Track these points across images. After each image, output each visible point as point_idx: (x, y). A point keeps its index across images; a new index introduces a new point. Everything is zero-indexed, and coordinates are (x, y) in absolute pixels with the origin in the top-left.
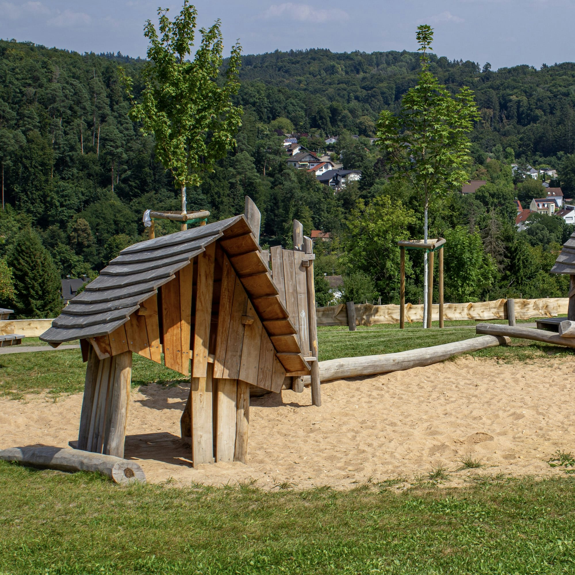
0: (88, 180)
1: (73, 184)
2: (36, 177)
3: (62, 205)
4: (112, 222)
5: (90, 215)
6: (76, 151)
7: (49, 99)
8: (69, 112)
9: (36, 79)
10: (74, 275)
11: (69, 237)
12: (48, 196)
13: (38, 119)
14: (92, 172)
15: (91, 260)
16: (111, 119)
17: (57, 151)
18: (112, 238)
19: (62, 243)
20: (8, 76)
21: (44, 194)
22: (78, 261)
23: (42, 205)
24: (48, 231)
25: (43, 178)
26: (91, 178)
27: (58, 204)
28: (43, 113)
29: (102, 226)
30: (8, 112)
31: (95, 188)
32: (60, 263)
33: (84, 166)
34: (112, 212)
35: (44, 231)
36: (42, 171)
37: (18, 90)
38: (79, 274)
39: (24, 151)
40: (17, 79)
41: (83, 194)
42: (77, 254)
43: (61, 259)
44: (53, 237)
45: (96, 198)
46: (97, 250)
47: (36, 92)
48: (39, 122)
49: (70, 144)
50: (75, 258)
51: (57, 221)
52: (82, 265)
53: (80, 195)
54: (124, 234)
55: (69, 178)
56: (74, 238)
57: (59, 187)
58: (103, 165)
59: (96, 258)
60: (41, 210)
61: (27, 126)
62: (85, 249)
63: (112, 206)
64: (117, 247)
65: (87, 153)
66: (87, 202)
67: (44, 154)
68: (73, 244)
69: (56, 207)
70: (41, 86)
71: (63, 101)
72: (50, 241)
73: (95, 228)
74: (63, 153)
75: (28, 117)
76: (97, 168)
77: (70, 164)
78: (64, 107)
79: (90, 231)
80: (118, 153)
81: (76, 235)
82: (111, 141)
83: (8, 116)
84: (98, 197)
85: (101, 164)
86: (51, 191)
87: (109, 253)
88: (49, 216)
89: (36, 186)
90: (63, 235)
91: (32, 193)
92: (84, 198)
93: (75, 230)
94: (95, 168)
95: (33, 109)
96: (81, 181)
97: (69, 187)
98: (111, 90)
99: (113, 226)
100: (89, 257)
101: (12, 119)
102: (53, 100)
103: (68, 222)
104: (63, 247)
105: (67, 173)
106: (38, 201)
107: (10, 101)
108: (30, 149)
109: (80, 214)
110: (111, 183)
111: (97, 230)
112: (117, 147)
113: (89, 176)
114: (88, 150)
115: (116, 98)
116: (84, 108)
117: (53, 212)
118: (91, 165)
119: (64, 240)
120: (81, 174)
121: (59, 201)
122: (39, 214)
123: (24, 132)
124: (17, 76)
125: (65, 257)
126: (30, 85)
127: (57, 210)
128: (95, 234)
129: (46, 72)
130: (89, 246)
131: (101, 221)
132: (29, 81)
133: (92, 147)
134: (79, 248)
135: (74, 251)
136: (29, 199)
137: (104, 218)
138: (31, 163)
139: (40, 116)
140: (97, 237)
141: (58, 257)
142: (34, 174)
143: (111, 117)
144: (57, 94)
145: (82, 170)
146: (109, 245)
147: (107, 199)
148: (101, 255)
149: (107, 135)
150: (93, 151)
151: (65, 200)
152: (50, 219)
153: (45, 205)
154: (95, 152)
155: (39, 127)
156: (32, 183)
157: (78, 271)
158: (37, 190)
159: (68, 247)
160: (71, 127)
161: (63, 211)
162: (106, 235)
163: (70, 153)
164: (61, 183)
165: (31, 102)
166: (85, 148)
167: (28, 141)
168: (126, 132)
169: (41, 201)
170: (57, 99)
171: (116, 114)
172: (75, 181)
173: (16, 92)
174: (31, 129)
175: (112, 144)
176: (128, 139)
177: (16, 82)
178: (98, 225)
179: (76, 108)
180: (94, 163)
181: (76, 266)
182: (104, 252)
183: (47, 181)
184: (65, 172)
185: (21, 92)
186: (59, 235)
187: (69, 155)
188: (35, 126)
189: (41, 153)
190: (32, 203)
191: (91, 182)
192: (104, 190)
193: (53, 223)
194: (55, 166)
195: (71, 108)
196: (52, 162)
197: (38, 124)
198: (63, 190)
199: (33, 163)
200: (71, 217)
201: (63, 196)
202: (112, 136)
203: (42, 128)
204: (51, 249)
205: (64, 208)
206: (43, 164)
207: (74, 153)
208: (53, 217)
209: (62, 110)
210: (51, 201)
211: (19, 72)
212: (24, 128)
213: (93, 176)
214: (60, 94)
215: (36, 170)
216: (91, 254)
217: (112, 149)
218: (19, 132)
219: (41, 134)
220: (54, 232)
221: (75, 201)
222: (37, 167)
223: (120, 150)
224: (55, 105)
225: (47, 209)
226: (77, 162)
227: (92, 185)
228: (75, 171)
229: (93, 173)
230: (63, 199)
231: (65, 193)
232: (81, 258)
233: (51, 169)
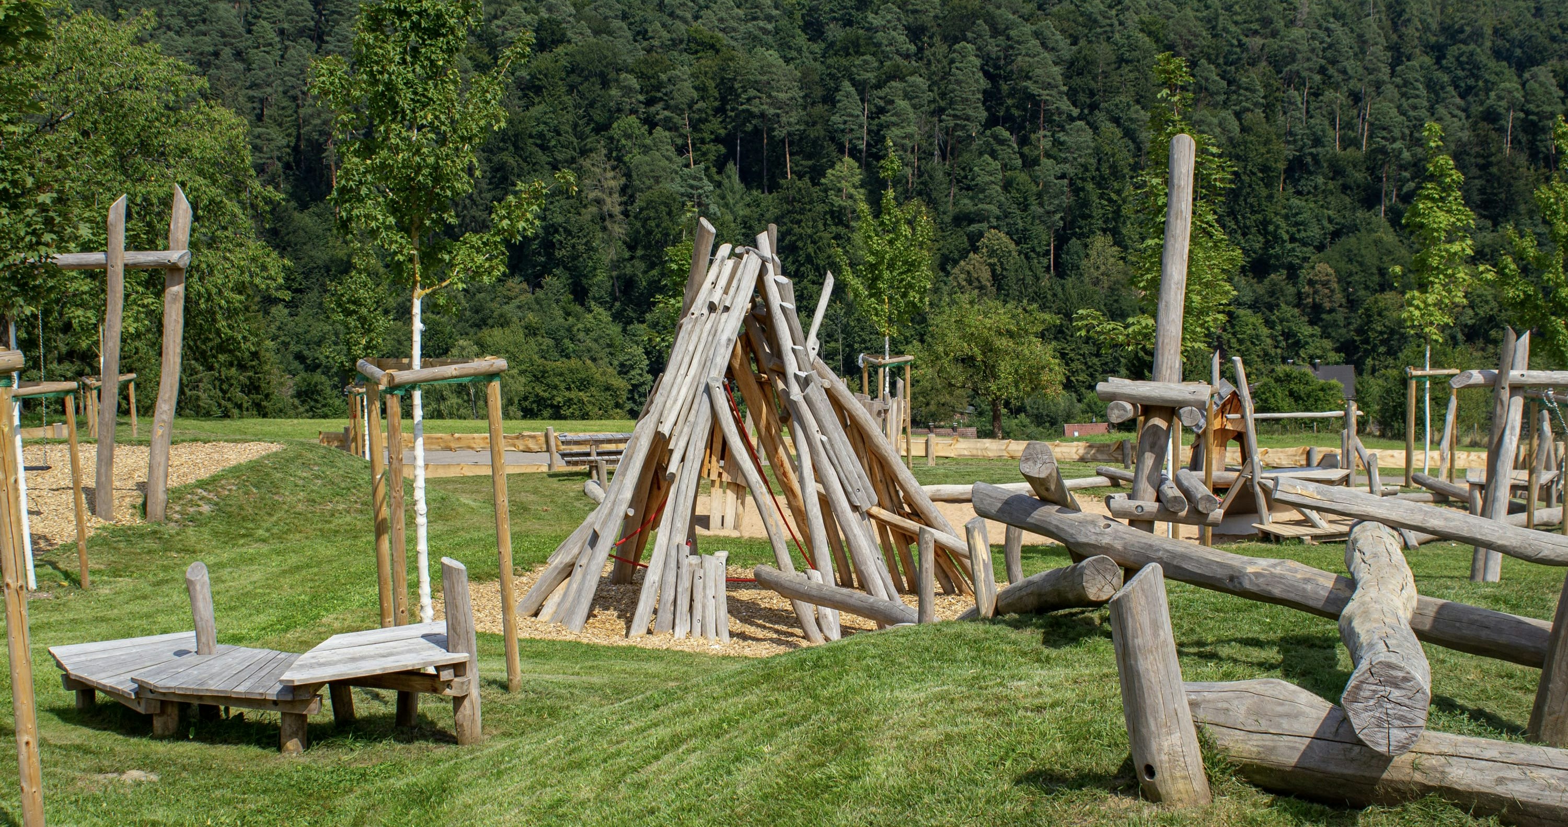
0: (1342, 196)
1: (1315, 202)
2: (1253, 190)
3: (1293, 239)
4: (1375, 271)
5: (1337, 256)
6: (1324, 146)
7: (1285, 57)
8: (1318, 78)
9: (1266, 22)
10: (1304, 359)
11: (1299, 295)
12: (1270, 222)
13: (1262, 92)
14: (1350, 181)
15: (1333, 334)
16: (1390, 90)
17: (1292, 147)
18: (1372, 299)
19: (1287, 304)
20: (1221, 18)
21: (1265, 219)
22: (1312, 336)
23: (1261, 238)
24: (1266, 281)
25: (1264, 192)
26: (1348, 192)
27: (1286, 237)
28: (1272, 81)
29: (1357, 278)
30: (1214, 81)
31: (1354, 210)
32: (1281, 338)
33: (1337, 171)
34: (1377, 254)
35: (1258, 283)
36: (1262, 179)
37: (1235, 42)
38: (1312, 357)
39: (1234, 147)
40: (1236, 23)
41: (1330, 220)
42: (1312, 323)
43: (1283, 331)
44: (1272, 293)
45: (1354, 229)
46: (1346, 318)
47: (1263, 45)
48: (1265, 97)
49: (1314, 134)
50: (1307, 330)
51: (1283, 266)
52: (1318, 342)
53: (1325, 223)
54: (1393, 293)
55: (1309, 193)
56: (1308, 296)
57: (1290, 208)
58: (1371, 170)
59: (1344, 331)
60: (1257, 246)
61: (1244, 104)
62: (1324, 316)
63: (1377, 242)
64: (1380, 314)
65: (1345, 149)
66: (1336, 235)
67: (1268, 152)
68: (1306, 306)
69: (1284, 241)
70: (1274, 34)
71: (1308, 60)
72: (1267, 299)
73: (1345, 281)
74: (1300, 150)
75: (1247, 89)
76: (1359, 176)
77: (1312, 169)
78: (1310, 69)
79: (1336, 285)
80: (1393, 150)
81: (1311, 291)
82: (1384, 129)
83: (1212, 88)
84: (1355, 225)
85: (1368, 169)
86: (1276, 214)
87: (1367, 324)
88: (1271, 256)
89: (1252, 206)
90: (1291, 290)
91: (1244, 218)
92: (1331, 228)
93: (1311, 283)
94: (1357, 175)
95: (1254, 77)
96: (1330, 198)
97: (1306, 208)
98: (1400, 37)
99: (1376, 278)
100: (1330, 330)
101: (1218, 93)
102: (1292, 57)
103: (1301, 267)
104: (1287, 311)
105: (1306, 184)
106: (1254, 230)
107: (1221, 61)
108: (1245, 142)
109: (1321, 255)
110: (1379, 202)
111: (1349, 283)
112: (1394, 140)
113: (1345, 188)
114: (1347, 143)
115: (1406, 50)
116: (1344, 72)
117: (1277, 249)
118: (1350, 169)
119: (1290, 299)
120: (1331, 185)
121: (1287, 232)
122: (1255, 252)
123: (1238, 115)
124: (1235, 18)
125: (1289, 328)
126: (1256, 32)
127: (1282, 247)
128: (1345, 290)
129: (1285, 9)
130: (1331, 311)
131: (1354, 268)
132: (1255, 26)
133: (1355, 137)
134: (1315, 314)
135: (1306, 319)
136: (1239, 227)
137: (1361, 264)
138: (1245, 168)
139: (1266, 86)
140: (1348, 297)
141: (1279, 328)
142: (1250, 186)
143: (1389, 86)
144: (1299, 47)
145: (1332, 179)
146: (1367, 310)
147: (1372, 230)
148: (1351, 327)
149: (1377, 119)
150: (1356, 145)
151: (1299, 231)
152: (1272, 261)
153: (1265, 237)
154: (1359, 147)
155: (1263, 105)
156: (1245, 200)
157: (1311, 352)
158: (1253, 212)
159: (1296, 311)
160: (1318, 105)
161: (1293, 250)
162: (1362, 293)
163: (1313, 150)
164: (1295, 202)
165: (1253, 63)
166: (1342, 139)
167: (1243, 130)
168: (1412, 113)
169: (1259, 231)
170: (1299, 56)
171: (1398, 80)
172: (1320, 197)
173: (1232, 45)
174: (1248, 110)
175: (1384, 133)
176: (1415, 126)
177: (1233, 28)
178: (1351, 274)
179: (1331, 71)
180: (1355, 166)
181: (1307, 343)
182: (1356, 323)
183: (1270, 197)
184: (1303, 182)
185: (1241, 45)
186: (1282, 290)
187: (1311, 154)
188: (1256, 104)
189: (1263, 150)
190: (1244, 235)
191: (1348, 200)
192: (1367, 215)
193: (1276, 269)
194: (1285, 171)
195: (1322, 71)
196: (1282, 166)
197: (1261, 101)
198: (1297, 214)
199: (1249, 168)
200: (1306, 259)
201: (1297, 224)
202: (1386, 121)
203: (1268, 109)
204: (1268, 313)
205: (1297, 244)
206: (1265, 169)
207: (1320, 149)
208: (1277, 257)
209: (1305, 74)
210: (1276, 231)
211: (1239, 10)
212: (1237, 108)
213: (1352, 190)
214: (1304, 47)
215: (1254, 178)
216: (1335, 325)
217: (1384, 143)
218: (1228, 115)
219: (1267, 117)
220: (1275, 285)
221: (1314, 232)
222: (1254, 174)
223: (1398, 145)
224: (1294, 67)
225: (1267, 245)
226: (1325, 165)
227: (1349, 206)
228: (1320, 180)
229: (1353, 184)
230: (1294, 229)
231: (1299, 218)
232: (1317, 330)
233: (1278, 177)
